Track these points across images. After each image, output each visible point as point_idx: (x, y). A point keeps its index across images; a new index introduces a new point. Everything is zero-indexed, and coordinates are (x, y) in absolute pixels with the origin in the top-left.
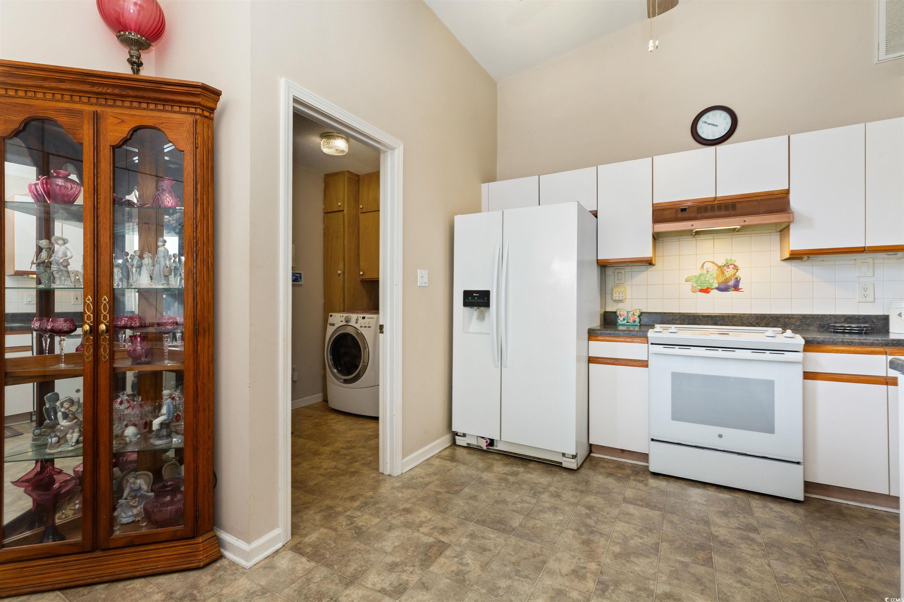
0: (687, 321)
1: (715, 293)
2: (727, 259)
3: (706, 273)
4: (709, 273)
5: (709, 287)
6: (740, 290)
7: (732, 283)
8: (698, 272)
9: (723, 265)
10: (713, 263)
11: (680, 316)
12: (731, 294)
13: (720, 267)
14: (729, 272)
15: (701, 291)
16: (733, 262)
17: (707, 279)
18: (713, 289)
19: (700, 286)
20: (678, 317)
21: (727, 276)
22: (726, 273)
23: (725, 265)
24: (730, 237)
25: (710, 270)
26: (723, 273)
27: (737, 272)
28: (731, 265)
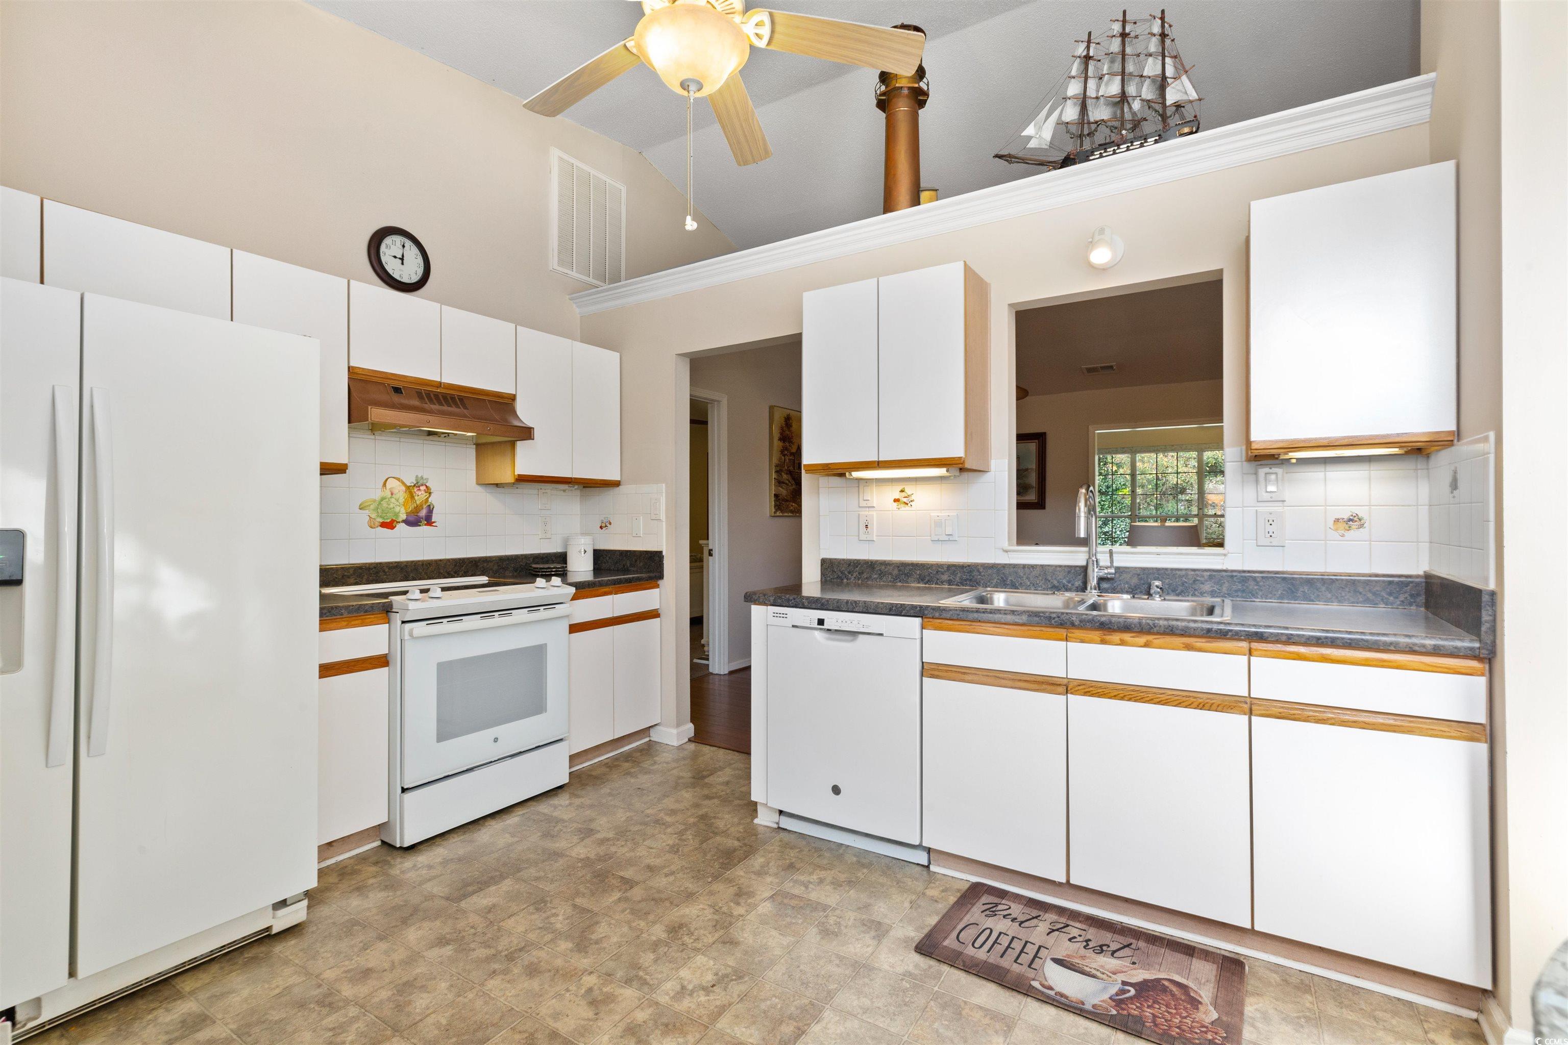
0: (366, 577)
1: (401, 528)
2: (417, 476)
3: (390, 496)
4: (394, 496)
5: (394, 519)
6: (434, 524)
7: (423, 513)
8: (378, 494)
9: (413, 485)
10: (398, 479)
11: (355, 570)
12: (424, 529)
13: (408, 488)
14: (420, 496)
15: (384, 525)
16: (425, 481)
17: (392, 506)
18: (399, 522)
19: (381, 517)
20: (351, 571)
21: (418, 502)
22: (416, 498)
23: (414, 485)
24: (422, 442)
25: (395, 491)
26: (412, 497)
27: (430, 496)
28: (422, 485)
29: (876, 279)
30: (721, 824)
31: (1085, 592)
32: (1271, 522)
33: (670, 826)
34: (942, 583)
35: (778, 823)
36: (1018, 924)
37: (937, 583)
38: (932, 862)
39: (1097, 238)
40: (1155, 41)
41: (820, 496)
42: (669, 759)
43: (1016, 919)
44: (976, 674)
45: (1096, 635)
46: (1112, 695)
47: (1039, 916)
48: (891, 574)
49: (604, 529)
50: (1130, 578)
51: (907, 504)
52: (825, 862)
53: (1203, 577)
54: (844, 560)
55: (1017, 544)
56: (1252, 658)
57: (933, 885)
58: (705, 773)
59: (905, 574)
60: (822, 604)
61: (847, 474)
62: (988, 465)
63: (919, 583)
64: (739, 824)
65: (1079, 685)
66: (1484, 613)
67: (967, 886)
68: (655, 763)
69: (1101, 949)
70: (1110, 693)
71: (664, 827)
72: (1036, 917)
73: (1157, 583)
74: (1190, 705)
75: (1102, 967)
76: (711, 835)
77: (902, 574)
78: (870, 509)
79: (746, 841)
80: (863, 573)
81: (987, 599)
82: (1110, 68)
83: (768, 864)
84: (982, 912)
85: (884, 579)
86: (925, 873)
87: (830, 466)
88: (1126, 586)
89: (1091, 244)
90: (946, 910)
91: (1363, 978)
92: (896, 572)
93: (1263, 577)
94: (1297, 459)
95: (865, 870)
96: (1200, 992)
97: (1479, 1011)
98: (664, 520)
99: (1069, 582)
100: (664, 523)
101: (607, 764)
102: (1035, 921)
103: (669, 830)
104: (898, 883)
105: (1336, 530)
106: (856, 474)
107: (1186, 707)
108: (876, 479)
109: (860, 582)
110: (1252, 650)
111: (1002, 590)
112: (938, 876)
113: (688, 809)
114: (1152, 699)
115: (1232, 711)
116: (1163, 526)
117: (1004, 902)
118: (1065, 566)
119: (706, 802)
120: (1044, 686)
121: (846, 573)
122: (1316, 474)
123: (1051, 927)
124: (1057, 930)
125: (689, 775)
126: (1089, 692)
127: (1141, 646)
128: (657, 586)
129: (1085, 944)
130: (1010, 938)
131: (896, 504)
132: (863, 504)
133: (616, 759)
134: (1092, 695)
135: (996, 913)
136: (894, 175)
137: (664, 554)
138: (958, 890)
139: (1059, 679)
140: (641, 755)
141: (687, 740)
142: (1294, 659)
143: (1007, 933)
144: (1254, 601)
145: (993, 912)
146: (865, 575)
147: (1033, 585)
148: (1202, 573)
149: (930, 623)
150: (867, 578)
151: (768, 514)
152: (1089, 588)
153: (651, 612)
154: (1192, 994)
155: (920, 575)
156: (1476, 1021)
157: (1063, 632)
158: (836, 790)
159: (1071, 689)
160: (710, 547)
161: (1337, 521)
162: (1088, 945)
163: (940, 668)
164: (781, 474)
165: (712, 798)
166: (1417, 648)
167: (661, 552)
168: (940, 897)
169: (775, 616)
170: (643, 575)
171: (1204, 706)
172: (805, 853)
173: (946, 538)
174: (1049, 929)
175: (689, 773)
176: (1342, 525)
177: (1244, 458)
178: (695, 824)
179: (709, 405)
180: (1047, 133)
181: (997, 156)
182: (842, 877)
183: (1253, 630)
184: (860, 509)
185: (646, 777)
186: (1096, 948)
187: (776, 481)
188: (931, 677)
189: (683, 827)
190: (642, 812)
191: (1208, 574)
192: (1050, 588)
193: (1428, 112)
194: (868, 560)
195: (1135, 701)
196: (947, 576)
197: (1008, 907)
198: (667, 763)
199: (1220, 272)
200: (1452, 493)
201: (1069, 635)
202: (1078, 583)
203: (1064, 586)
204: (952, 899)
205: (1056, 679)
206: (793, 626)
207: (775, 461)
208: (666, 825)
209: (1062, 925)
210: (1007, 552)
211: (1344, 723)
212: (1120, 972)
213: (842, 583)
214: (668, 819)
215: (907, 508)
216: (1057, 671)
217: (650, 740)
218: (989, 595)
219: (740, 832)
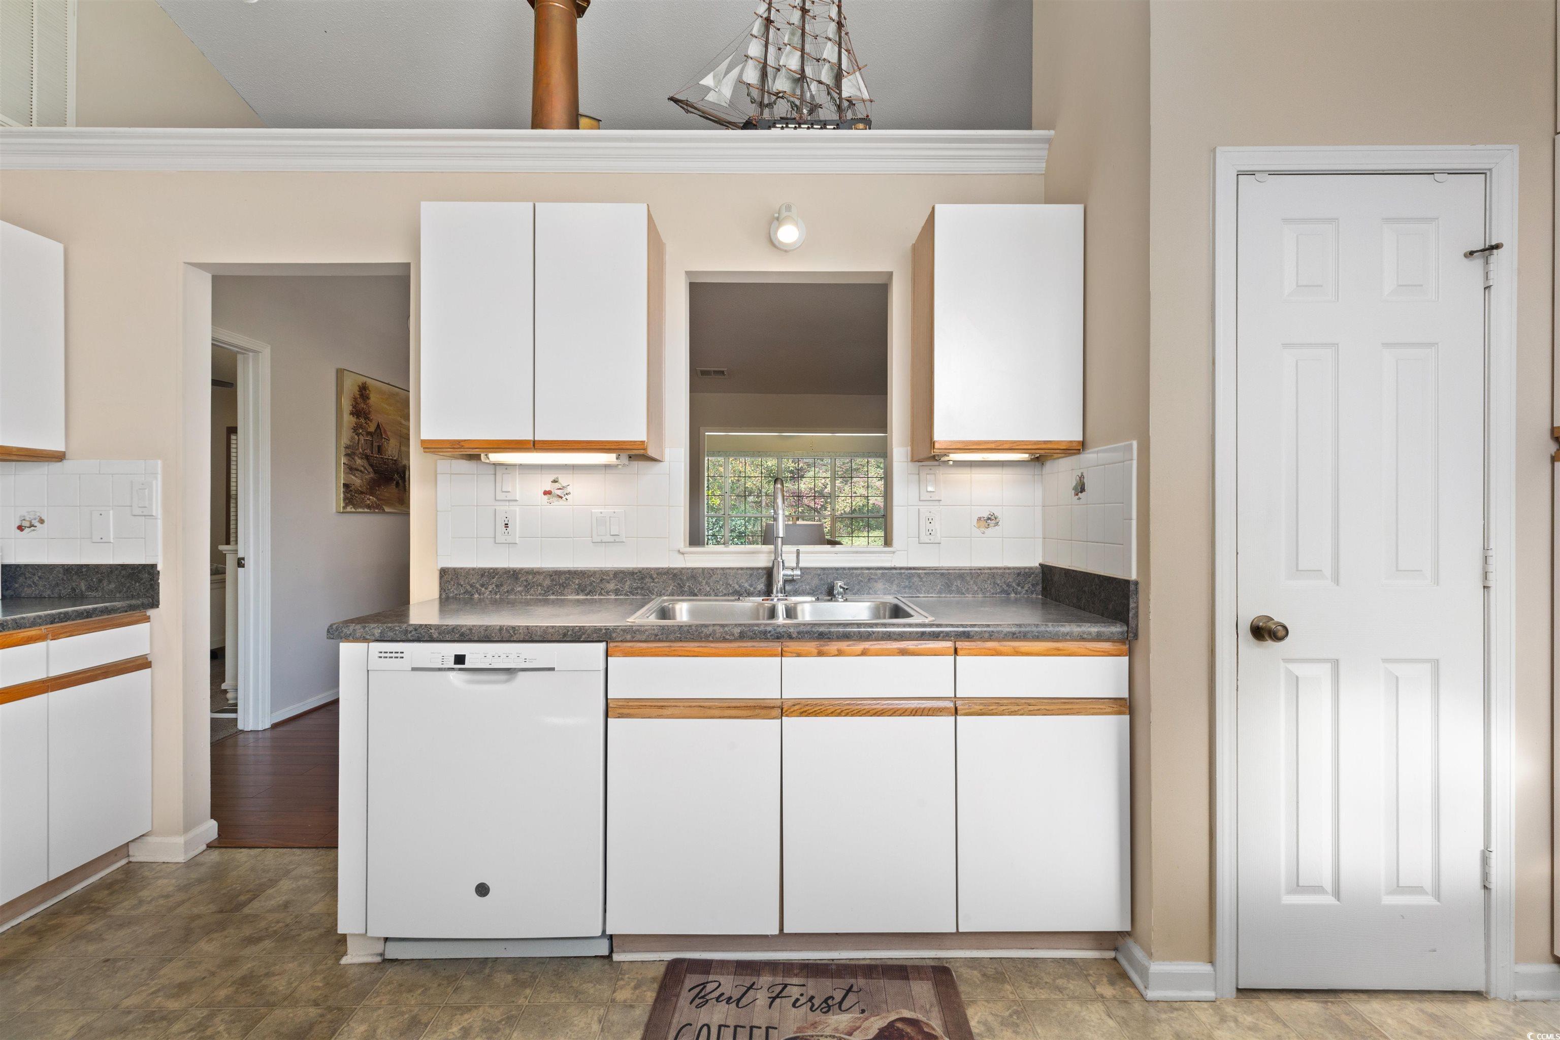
29: (531, 204)
30: (279, 984)
31: (771, 596)
32: (930, 521)
33: (177, 1018)
34: (608, 593)
35: (382, 955)
36: (734, 1004)
37: (601, 594)
38: (615, 949)
39: (784, 214)
40: (833, 26)
41: (439, 483)
42: (171, 888)
43: (730, 998)
44: (676, 706)
45: (812, 646)
46: (829, 711)
47: (754, 983)
48: (540, 585)
49: (27, 530)
50: (812, 579)
51: (562, 498)
52: (466, 996)
53: (877, 575)
54: (474, 569)
55: (690, 545)
56: (958, 657)
57: (621, 983)
58: (242, 898)
59: (560, 585)
60: (462, 635)
61: (483, 456)
62: (662, 454)
63: (578, 594)
64: (315, 973)
65: (794, 705)
66: (1131, 600)
67: (662, 969)
68: (141, 902)
69: (827, 1006)
70: (827, 710)
71: (165, 1023)
72: (751, 987)
73: (840, 583)
74: (903, 713)
75: (836, 1030)
76: (263, 1010)
77: (556, 585)
78: (511, 503)
79: (329, 1003)
80: (502, 585)
81: (669, 609)
82: (789, 39)
83: (375, 1031)
84: (691, 1003)
85: (532, 591)
86: (607, 967)
87: (462, 443)
88: (808, 587)
89: (777, 220)
90: (648, 1014)
91: (1037, 948)
92: (547, 582)
93: (925, 574)
94: (954, 461)
95: (528, 991)
96: (931, 1023)
97: (1116, 949)
98: (159, 517)
99: (751, 586)
100: (160, 523)
101: (32, 927)
102: (751, 992)
103: (177, 1027)
104: (576, 996)
105: (979, 527)
106: (495, 457)
107: (900, 715)
108: (521, 465)
109: (498, 596)
110: (958, 650)
111: (684, 598)
112: (625, 967)
113: (213, 974)
114: (869, 712)
115: (941, 714)
116: (795, 524)
117: (711, 978)
118: (747, 568)
119: (247, 952)
120: (758, 711)
121: (478, 585)
122: (964, 475)
123: (770, 996)
124: (777, 996)
125: (213, 907)
126: (806, 711)
127: (858, 655)
128: (147, 619)
129: (809, 1004)
130: (732, 1029)
131: (546, 497)
132: (500, 496)
133: (52, 913)
134: (809, 715)
135: (707, 997)
136: (548, 84)
137: (159, 568)
138: (654, 979)
139: (771, 701)
140: (111, 894)
141: (204, 847)
142: (992, 655)
143: (727, 1024)
144: (919, 597)
145: (703, 997)
146: (505, 588)
147: (714, 591)
148: (875, 571)
149: (617, 649)
150: (508, 592)
151: (334, 510)
152: (775, 591)
153: (133, 661)
154: (926, 1030)
155: (579, 585)
156: (1115, 959)
157: (777, 646)
158: (482, 890)
159: (786, 711)
160: (240, 555)
161: (979, 519)
162: (813, 1005)
163: (630, 704)
164: (353, 459)
165: (260, 939)
166: (1085, 636)
167: (154, 566)
168: (635, 997)
169: (383, 655)
170: (118, 604)
171: (916, 712)
172: (432, 991)
173: (612, 539)
174: (769, 998)
175: (211, 906)
176: (983, 523)
177: (909, 460)
178: (228, 999)
179: (239, 357)
180: (727, 91)
181: (672, 99)
182: (497, 1014)
183: (961, 629)
184: (498, 503)
185: (122, 933)
186: (822, 1006)
187: (346, 467)
188: (619, 717)
189: (205, 1012)
190: (115, 1007)
191: (881, 572)
192: (731, 594)
193: (1044, 165)
194: (510, 568)
195: (852, 715)
196: (613, 584)
197: (717, 984)
198: (167, 896)
199: (890, 275)
200: (1077, 495)
201: (784, 649)
202: (761, 586)
203: (746, 591)
204: (650, 996)
205: (769, 701)
206: (414, 669)
207: (345, 441)
208: (168, 1018)
209: (780, 987)
210: (683, 554)
211: (1030, 712)
212: (855, 1030)
213: (472, 599)
214: (173, 1005)
215: (561, 502)
216: (770, 692)
217: (130, 862)
218: (671, 605)
219: (318, 988)
